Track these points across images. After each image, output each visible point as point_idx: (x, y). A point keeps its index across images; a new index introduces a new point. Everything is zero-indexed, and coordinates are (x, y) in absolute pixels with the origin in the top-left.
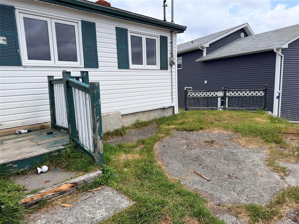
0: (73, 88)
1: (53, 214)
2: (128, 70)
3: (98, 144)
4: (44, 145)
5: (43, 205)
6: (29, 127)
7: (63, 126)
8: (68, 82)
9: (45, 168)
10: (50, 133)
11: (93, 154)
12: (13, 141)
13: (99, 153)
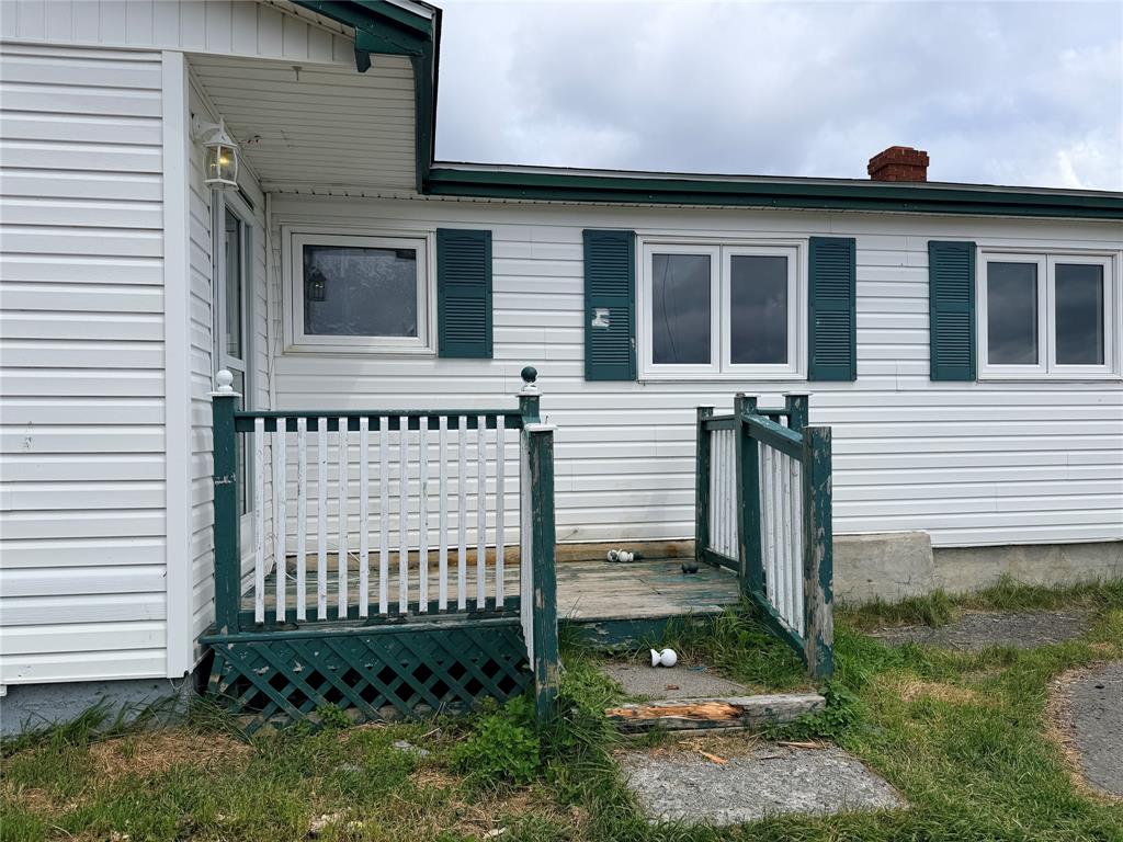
0: (759, 443)
1: (679, 767)
2: (973, 386)
3: (818, 613)
4: (673, 596)
5: (658, 738)
6: (639, 548)
7: (728, 554)
8: (746, 426)
9: (669, 655)
10: (689, 569)
11: (802, 644)
12: (599, 575)
13: (820, 642)
